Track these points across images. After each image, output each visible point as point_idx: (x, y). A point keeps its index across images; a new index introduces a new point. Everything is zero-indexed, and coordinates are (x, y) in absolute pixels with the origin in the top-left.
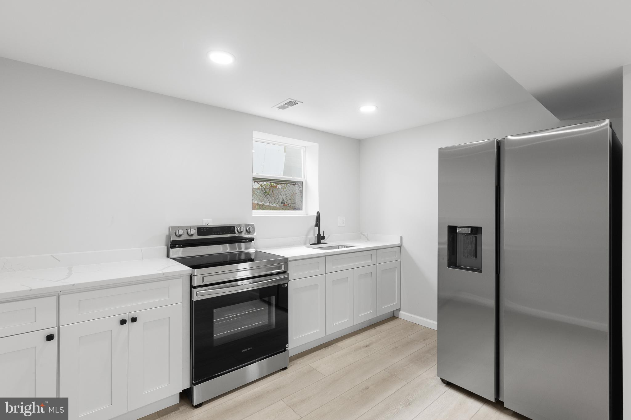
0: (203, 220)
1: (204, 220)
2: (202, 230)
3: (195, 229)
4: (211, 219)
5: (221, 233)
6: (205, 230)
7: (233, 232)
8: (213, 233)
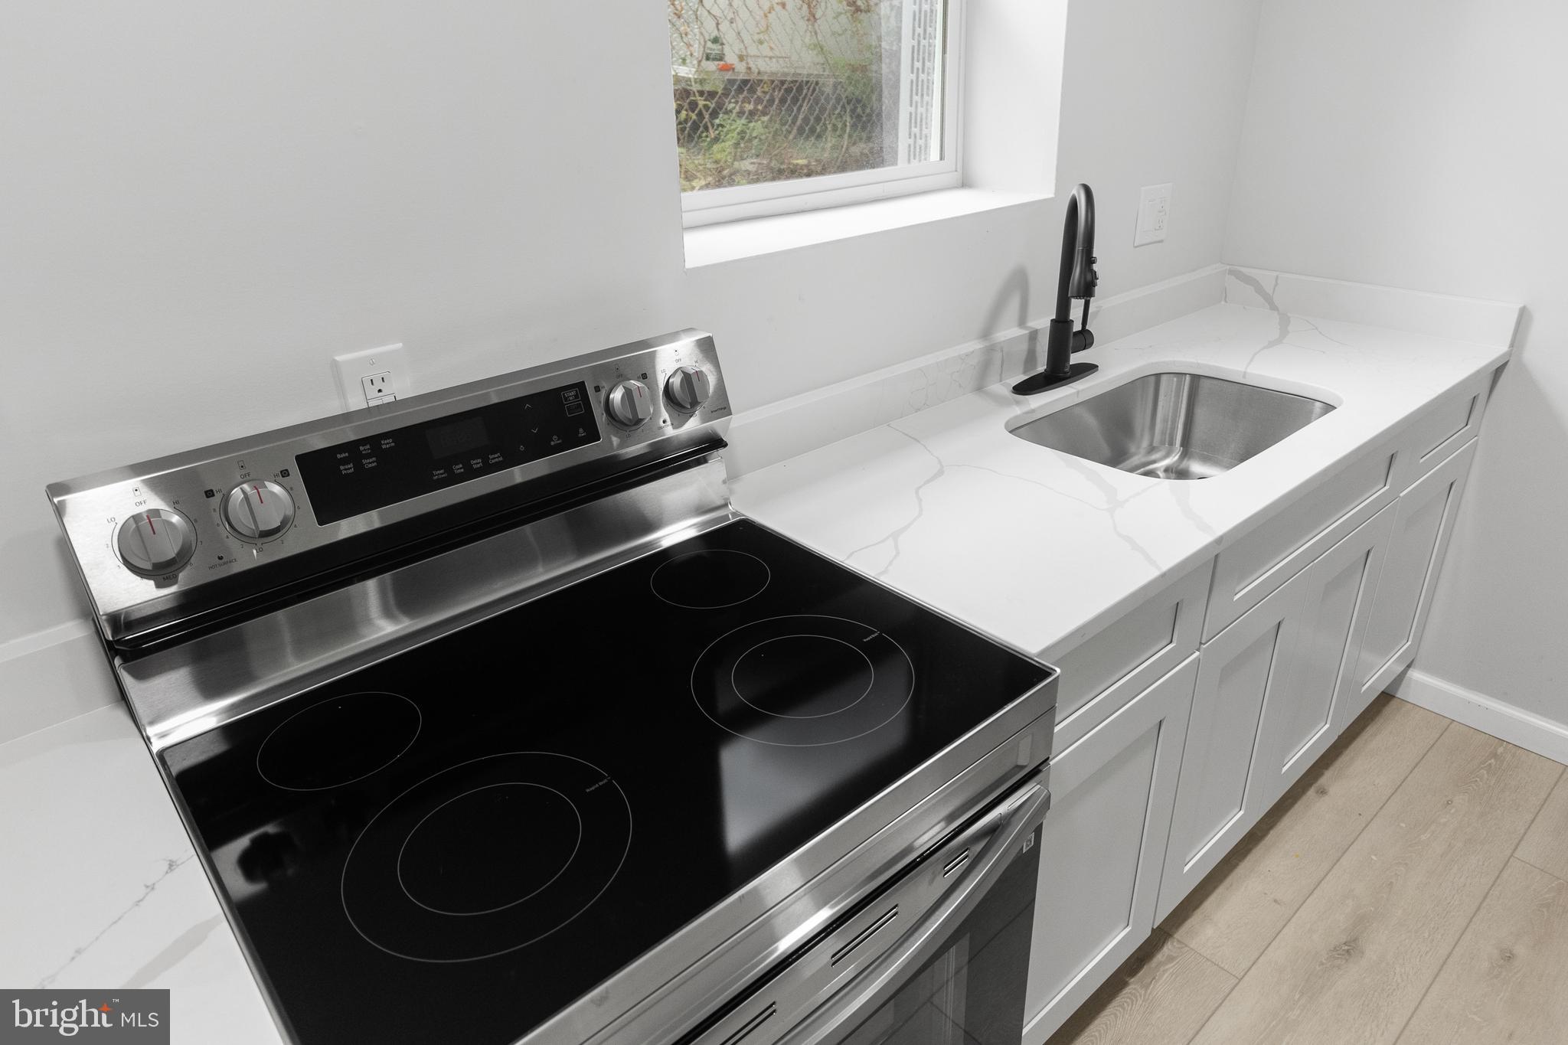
0: (335, 365)
1: (337, 358)
2: (348, 469)
3: (285, 473)
4: (401, 344)
5: (495, 458)
6: (370, 463)
7: (582, 433)
8: (439, 474)
